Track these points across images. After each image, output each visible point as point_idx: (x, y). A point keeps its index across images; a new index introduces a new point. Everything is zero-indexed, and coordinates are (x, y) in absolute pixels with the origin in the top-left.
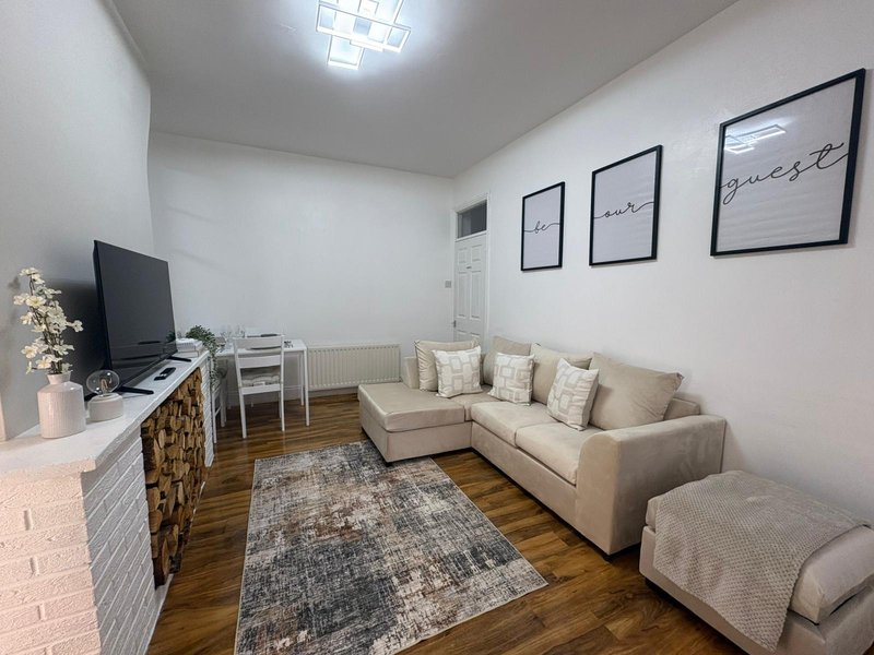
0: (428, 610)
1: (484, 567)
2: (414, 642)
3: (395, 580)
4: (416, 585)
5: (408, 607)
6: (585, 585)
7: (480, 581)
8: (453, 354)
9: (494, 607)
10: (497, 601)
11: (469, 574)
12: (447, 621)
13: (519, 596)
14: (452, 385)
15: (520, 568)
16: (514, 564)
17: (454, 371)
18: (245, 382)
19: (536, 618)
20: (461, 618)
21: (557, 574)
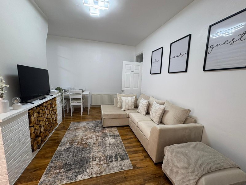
0: (96, 169)
1: (117, 160)
2: (89, 177)
3: (91, 160)
4: (96, 162)
5: (91, 168)
6: (144, 171)
7: (114, 164)
8: (126, 98)
9: (114, 172)
10: (116, 171)
11: (112, 161)
12: (100, 174)
13: (123, 170)
14: (125, 107)
15: (127, 162)
16: (126, 161)
17: (126, 103)
18: (72, 102)
19: (125, 177)
20: (104, 173)
21: (137, 166)
